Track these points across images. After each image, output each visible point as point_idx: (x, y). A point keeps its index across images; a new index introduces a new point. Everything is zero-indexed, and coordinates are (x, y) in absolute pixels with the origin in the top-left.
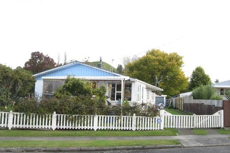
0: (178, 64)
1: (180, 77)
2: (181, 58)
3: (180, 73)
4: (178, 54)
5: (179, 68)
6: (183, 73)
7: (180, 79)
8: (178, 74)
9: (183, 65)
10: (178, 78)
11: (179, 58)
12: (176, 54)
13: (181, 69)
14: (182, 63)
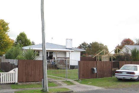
0: (4, 29)
1: (5, 41)
2: (7, 24)
3: (6, 37)
4: (4, 21)
5: (5, 33)
6: (9, 37)
7: (6, 42)
8: (4, 38)
9: (8, 30)
10: (4, 41)
11: (5, 24)
12: (3, 20)
13: (7, 34)
14: (8, 28)
